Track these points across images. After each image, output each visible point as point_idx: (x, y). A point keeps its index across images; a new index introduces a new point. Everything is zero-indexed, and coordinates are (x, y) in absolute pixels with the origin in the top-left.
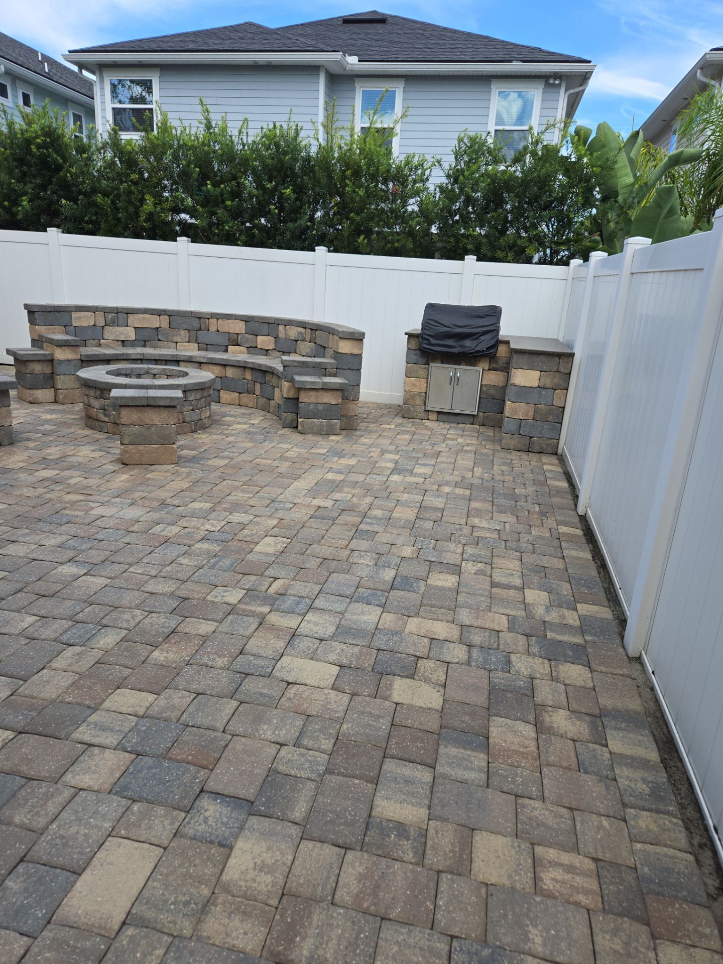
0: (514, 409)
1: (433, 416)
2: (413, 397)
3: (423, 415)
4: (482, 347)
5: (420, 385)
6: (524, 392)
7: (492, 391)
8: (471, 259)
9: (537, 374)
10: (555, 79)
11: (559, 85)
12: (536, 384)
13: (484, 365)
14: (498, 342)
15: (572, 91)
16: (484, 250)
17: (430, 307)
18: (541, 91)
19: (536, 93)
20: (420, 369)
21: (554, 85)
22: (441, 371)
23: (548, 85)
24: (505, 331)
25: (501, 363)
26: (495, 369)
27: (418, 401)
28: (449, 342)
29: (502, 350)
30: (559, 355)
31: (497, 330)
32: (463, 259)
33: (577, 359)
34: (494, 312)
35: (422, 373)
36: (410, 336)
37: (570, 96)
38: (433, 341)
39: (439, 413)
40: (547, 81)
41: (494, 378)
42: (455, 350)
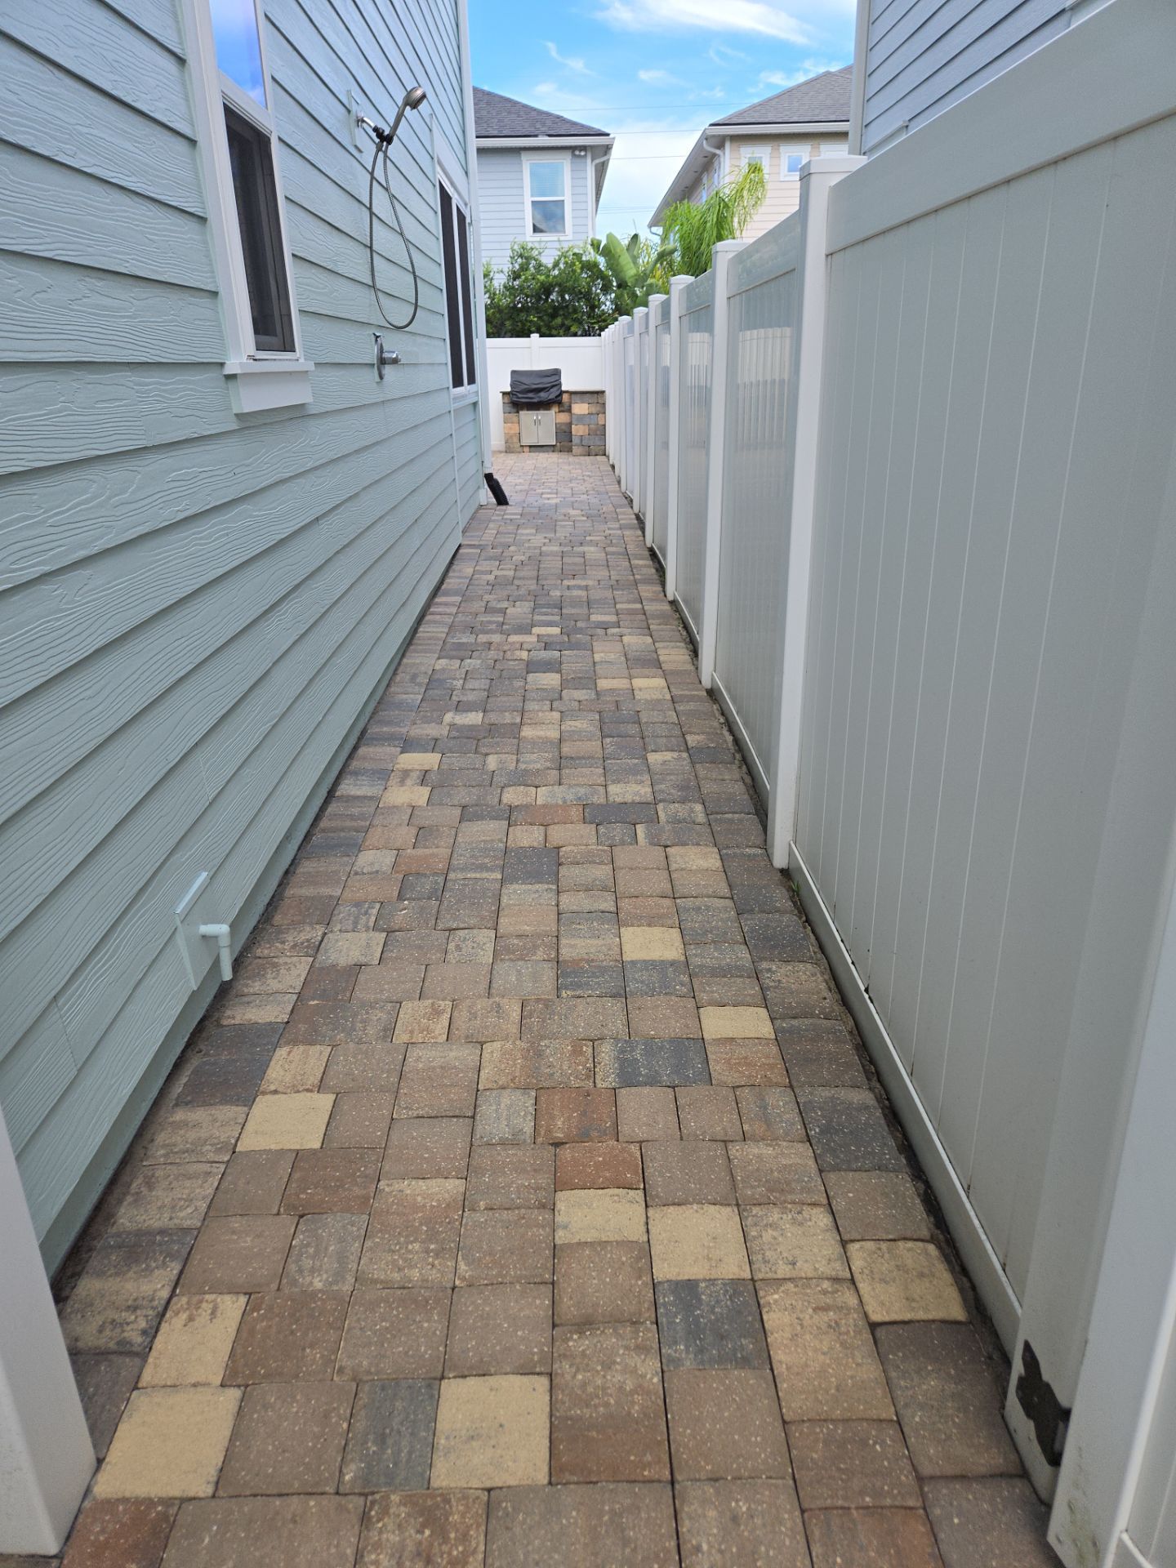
0: (578, 430)
1: (527, 449)
2: (511, 437)
3: (520, 449)
4: (552, 396)
5: (515, 429)
6: (581, 418)
7: (563, 427)
8: (535, 336)
9: (586, 406)
10: (580, 151)
11: (586, 155)
12: (587, 412)
13: (555, 409)
14: (562, 393)
15: (597, 161)
16: (543, 330)
17: (513, 372)
18: (569, 161)
19: (565, 162)
20: (513, 416)
21: (579, 156)
22: (527, 416)
23: (574, 155)
24: (566, 386)
25: (566, 408)
26: (563, 411)
27: (515, 440)
28: (530, 395)
29: (565, 397)
30: (597, 393)
31: (560, 385)
32: (529, 337)
33: (607, 393)
34: (556, 373)
35: (515, 419)
36: (504, 394)
37: (596, 166)
38: (520, 395)
39: (530, 446)
40: (573, 152)
41: (563, 418)
42: (535, 400)
